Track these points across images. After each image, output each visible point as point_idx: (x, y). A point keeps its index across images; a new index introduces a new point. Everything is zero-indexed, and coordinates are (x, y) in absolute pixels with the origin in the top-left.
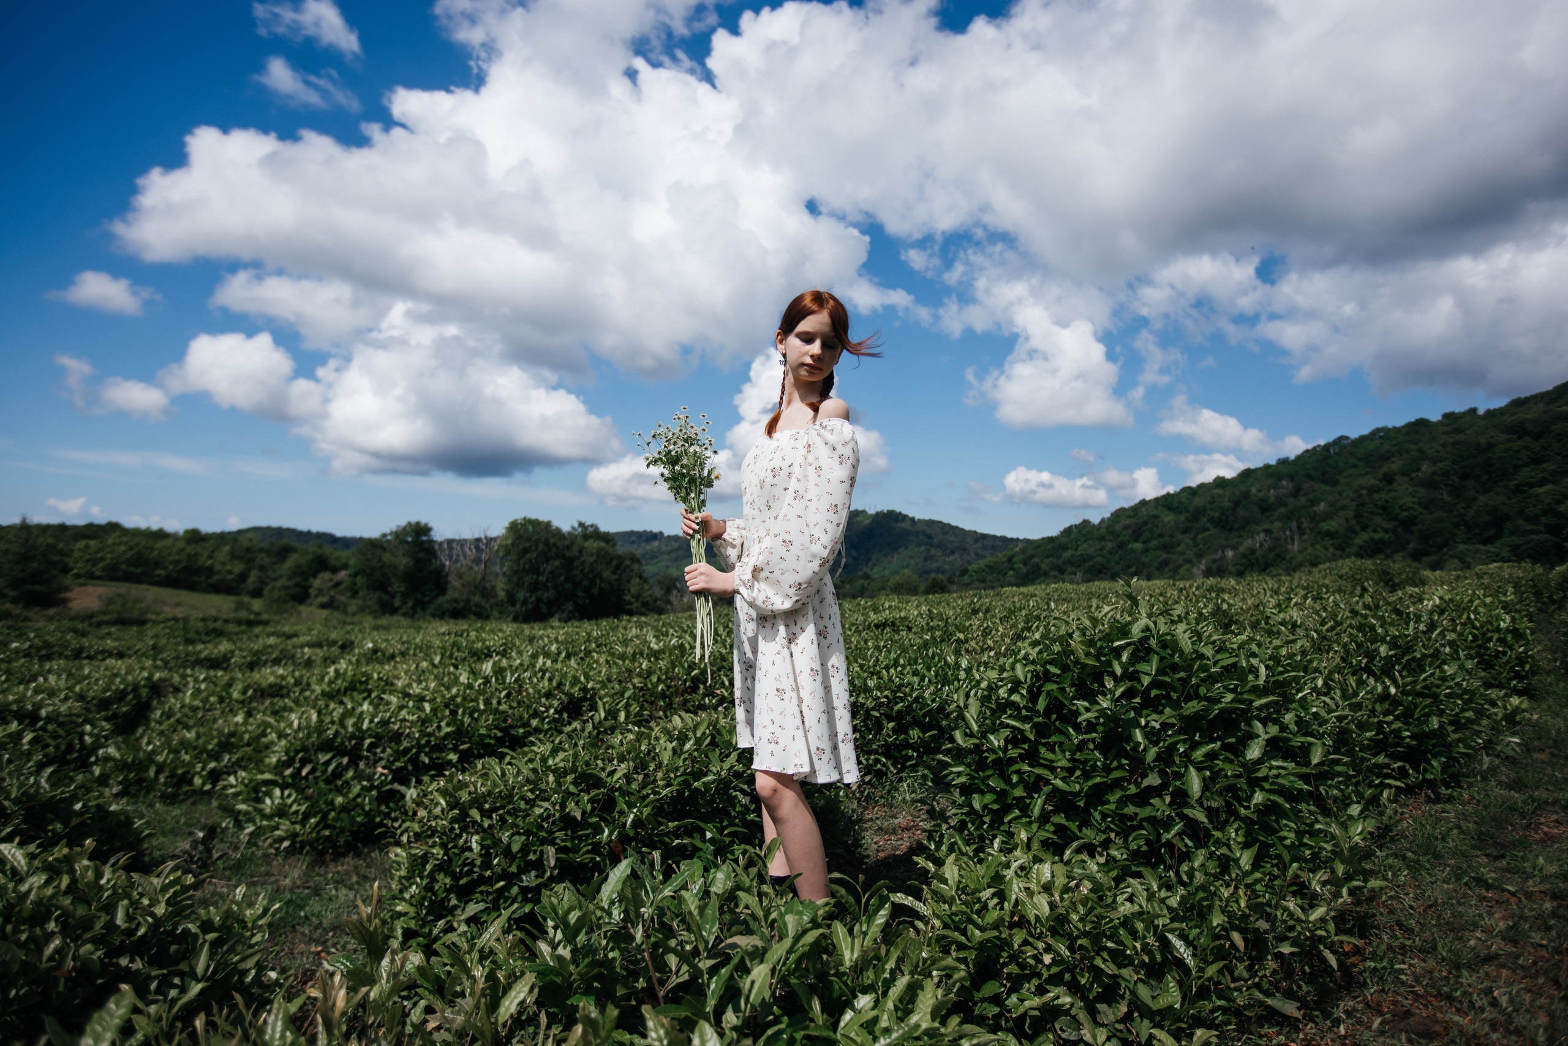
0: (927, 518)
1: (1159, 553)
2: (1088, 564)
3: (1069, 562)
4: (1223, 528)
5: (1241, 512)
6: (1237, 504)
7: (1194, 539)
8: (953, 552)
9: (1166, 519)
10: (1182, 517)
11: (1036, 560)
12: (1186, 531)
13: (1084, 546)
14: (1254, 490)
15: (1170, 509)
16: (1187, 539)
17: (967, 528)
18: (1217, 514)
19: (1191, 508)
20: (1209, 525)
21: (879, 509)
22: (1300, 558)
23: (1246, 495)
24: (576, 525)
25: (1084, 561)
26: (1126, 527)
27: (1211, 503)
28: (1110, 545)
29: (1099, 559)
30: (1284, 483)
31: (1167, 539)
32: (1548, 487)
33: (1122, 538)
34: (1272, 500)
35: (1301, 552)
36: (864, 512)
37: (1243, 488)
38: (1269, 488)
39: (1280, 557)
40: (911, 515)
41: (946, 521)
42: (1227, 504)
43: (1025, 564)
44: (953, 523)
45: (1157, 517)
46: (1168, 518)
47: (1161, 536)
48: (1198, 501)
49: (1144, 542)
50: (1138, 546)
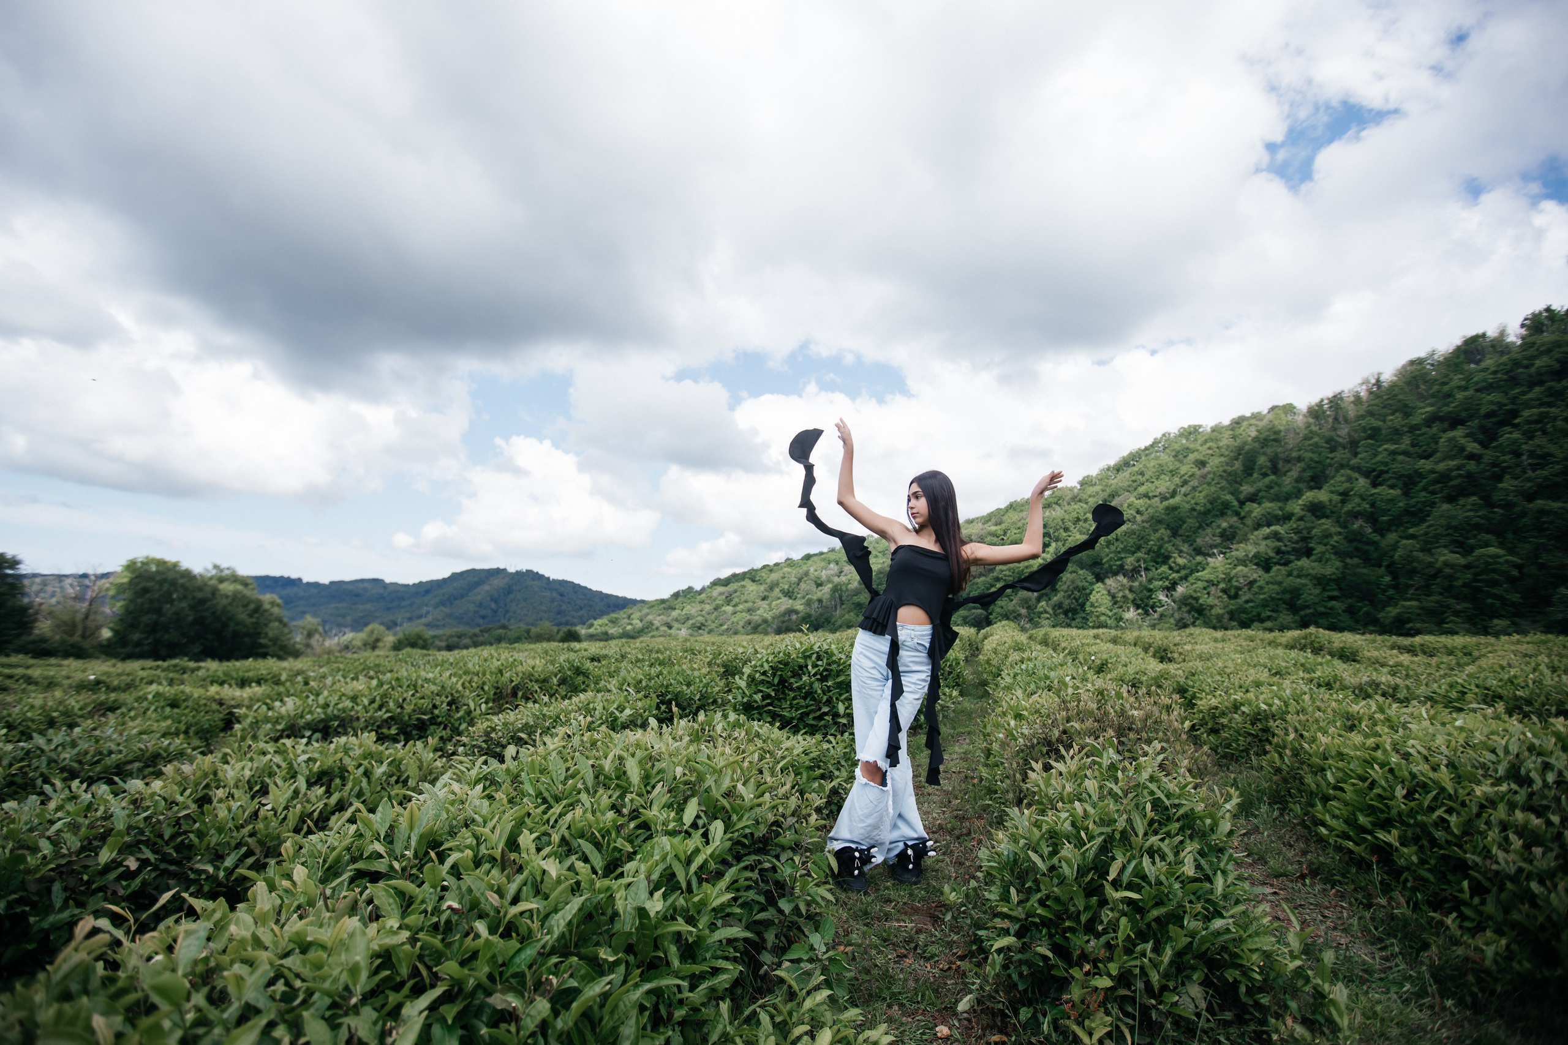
0: (560, 578)
1: (744, 614)
2: (691, 622)
3: (677, 620)
4: (790, 597)
5: (803, 585)
6: (800, 580)
7: (770, 605)
8: (581, 609)
9: (751, 589)
10: (762, 588)
11: (650, 617)
12: (764, 599)
13: (689, 607)
14: (812, 570)
15: (754, 581)
16: (764, 604)
17: (594, 589)
18: (786, 587)
19: (768, 581)
20: (780, 595)
21: (519, 569)
22: (839, 622)
23: (807, 574)
24: (210, 567)
25: (688, 619)
26: (721, 594)
27: (783, 578)
28: (708, 607)
29: (700, 618)
30: (832, 566)
31: (750, 604)
32: (982, 579)
33: (718, 602)
34: (824, 578)
35: (841, 617)
36: (505, 570)
37: (805, 568)
38: (822, 568)
39: (828, 621)
40: (547, 575)
41: (576, 582)
42: (794, 580)
43: (641, 621)
44: (583, 584)
45: (744, 587)
46: (751, 587)
47: (746, 602)
48: (774, 576)
49: (734, 606)
50: (729, 609)
